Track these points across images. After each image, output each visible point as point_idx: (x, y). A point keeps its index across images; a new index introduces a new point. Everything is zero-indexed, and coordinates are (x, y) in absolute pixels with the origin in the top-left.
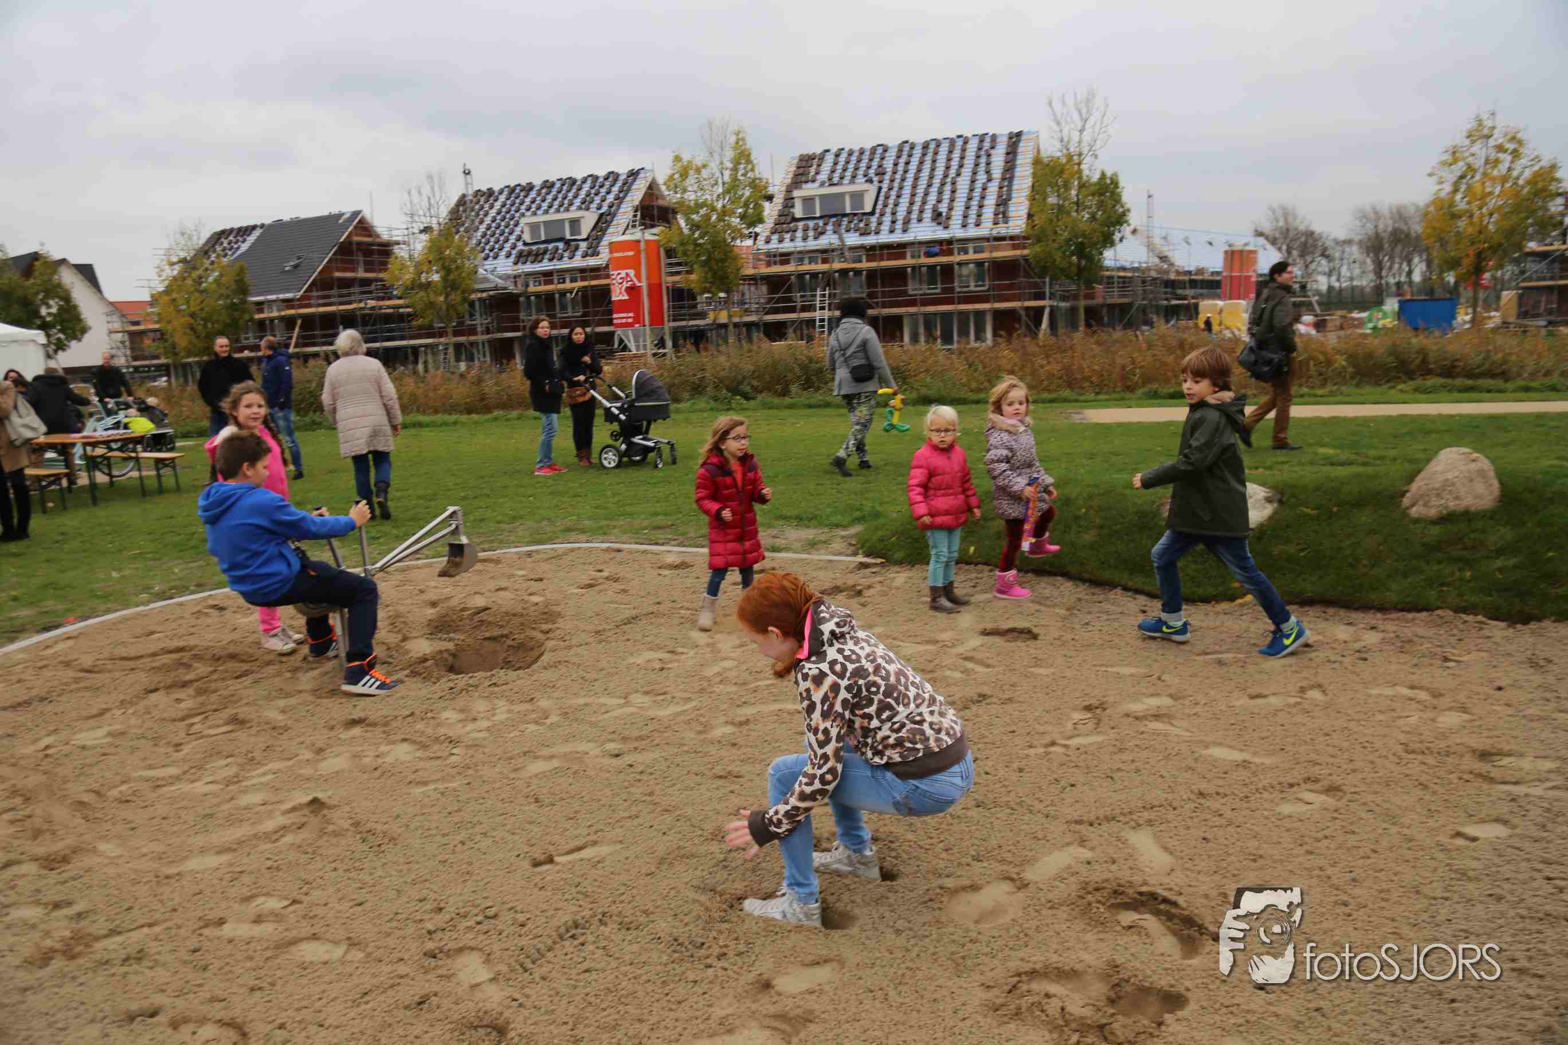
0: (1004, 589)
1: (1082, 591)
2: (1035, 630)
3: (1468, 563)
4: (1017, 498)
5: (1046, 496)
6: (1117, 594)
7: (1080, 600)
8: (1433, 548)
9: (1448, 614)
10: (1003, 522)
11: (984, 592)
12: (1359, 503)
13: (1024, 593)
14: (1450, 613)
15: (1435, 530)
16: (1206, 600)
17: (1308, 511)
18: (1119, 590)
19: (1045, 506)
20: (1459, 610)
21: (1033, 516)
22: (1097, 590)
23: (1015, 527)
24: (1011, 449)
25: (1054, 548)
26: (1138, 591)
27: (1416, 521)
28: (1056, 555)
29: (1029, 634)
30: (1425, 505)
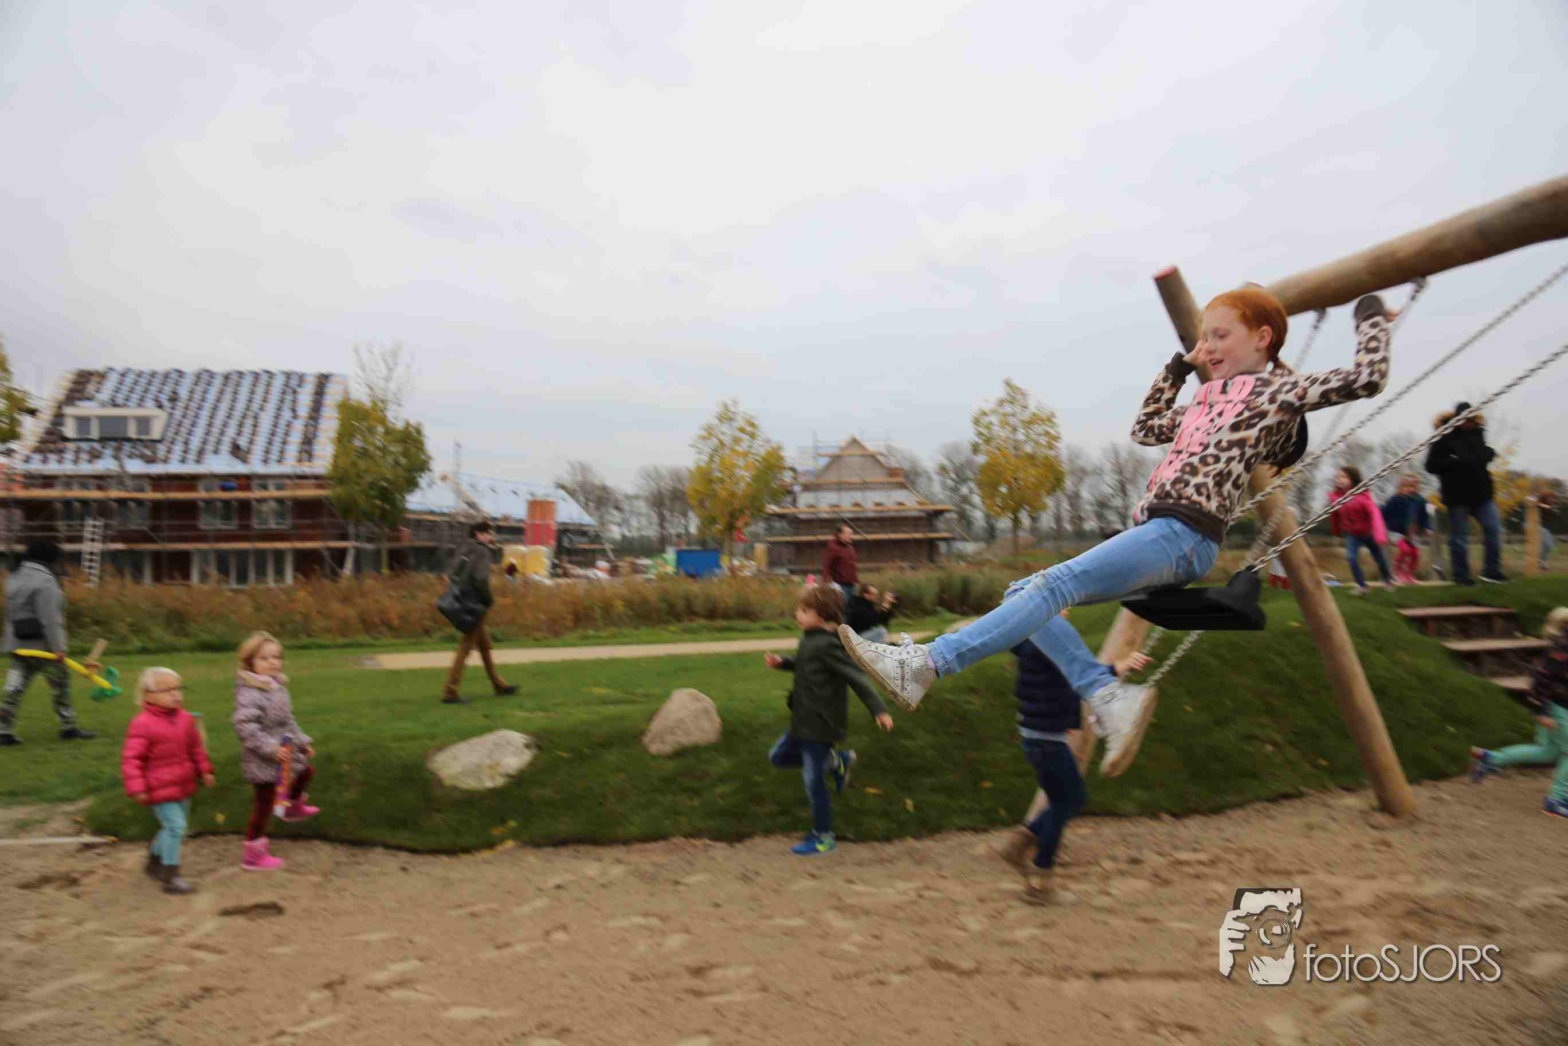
0: (254, 859)
1: (338, 854)
2: (282, 903)
3: (696, 792)
4: (268, 760)
5: (301, 756)
6: (378, 854)
7: (337, 863)
8: (668, 782)
9: (679, 840)
10: (251, 787)
11: (231, 864)
12: (607, 744)
13: (275, 863)
14: (683, 839)
15: (671, 766)
16: (467, 850)
17: (564, 755)
18: (379, 850)
19: (300, 767)
20: (688, 835)
21: (288, 777)
22: (356, 851)
23: (266, 792)
24: (261, 708)
25: (312, 809)
26: (400, 848)
27: (654, 757)
28: (315, 817)
29: (275, 909)
30: (663, 742)
